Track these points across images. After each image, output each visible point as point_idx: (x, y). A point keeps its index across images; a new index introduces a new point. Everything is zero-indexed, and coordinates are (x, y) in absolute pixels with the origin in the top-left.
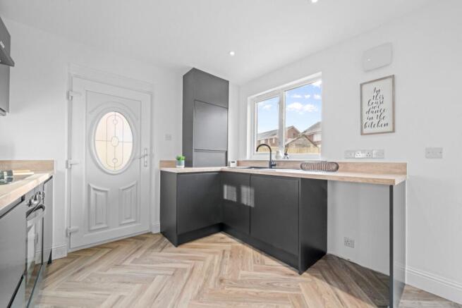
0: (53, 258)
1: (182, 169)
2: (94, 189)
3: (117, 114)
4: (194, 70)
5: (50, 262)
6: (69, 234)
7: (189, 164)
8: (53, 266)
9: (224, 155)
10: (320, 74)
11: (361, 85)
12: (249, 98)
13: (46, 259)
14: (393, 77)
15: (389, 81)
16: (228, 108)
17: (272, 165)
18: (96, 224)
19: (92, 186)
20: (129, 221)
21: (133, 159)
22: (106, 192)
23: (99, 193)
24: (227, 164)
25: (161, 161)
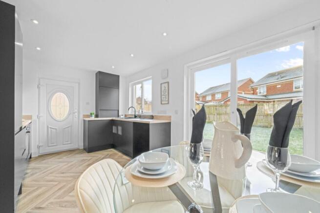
0: (32, 157)
1: (93, 118)
2: (50, 128)
3: (62, 93)
4: (99, 72)
5: (31, 158)
6: (39, 147)
7: (97, 116)
8: (32, 159)
9: (117, 112)
10: (151, 77)
11: (161, 84)
12: (130, 84)
13: (29, 157)
14: (168, 83)
15: (167, 84)
16: (119, 89)
17: (135, 117)
18: (51, 143)
19: (49, 126)
20: (67, 143)
21: (69, 114)
22: (56, 129)
23: (52, 130)
24: (118, 116)
25: (84, 115)
